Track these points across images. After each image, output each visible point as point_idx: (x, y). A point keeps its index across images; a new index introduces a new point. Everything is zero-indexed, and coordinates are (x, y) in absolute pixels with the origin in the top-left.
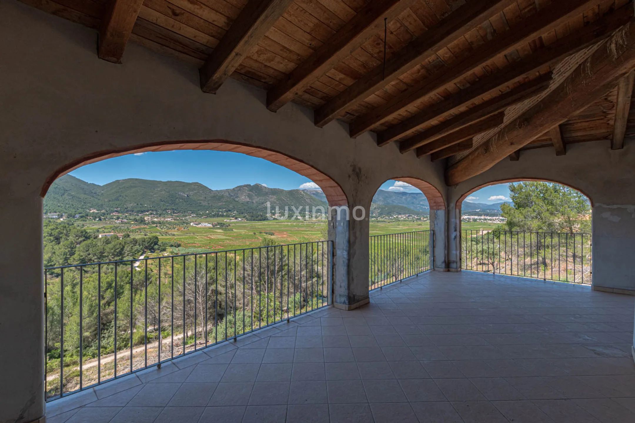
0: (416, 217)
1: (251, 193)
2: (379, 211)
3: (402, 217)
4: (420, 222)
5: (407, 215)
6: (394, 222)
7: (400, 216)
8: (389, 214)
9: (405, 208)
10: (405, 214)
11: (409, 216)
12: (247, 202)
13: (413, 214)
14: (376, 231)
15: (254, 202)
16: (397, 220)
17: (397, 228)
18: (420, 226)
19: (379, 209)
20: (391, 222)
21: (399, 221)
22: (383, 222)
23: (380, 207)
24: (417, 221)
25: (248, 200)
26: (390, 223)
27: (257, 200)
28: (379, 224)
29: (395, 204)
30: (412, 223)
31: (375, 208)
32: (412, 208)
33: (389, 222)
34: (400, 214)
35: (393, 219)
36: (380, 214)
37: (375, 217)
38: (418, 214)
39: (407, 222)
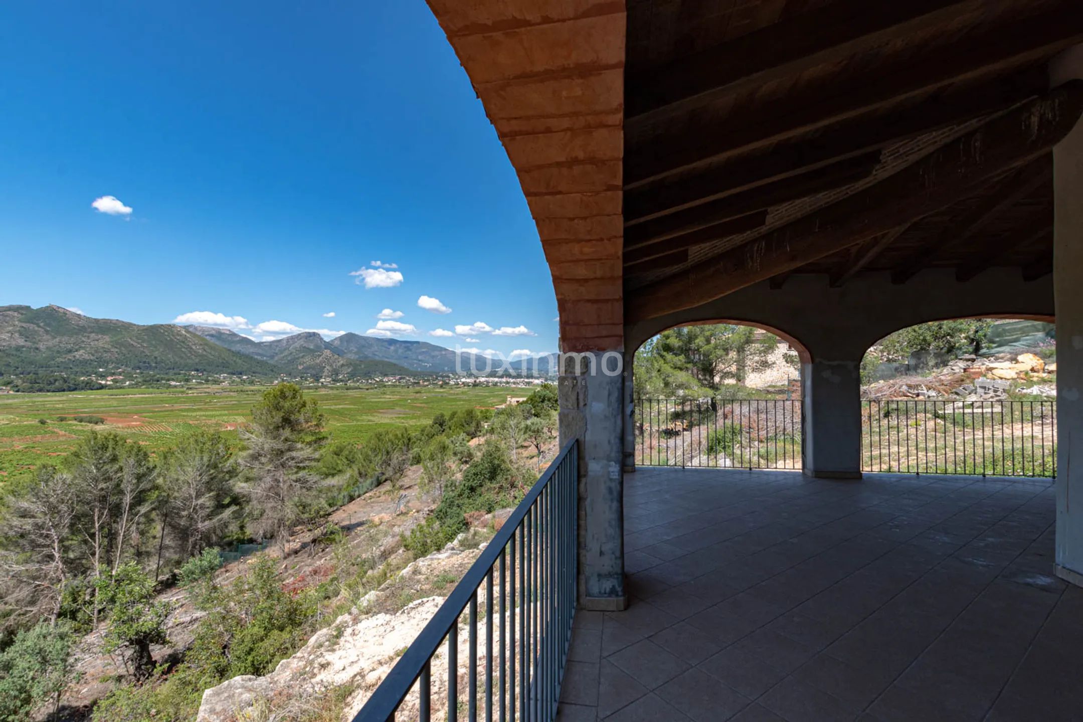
0: (411, 379)
1: (32, 326)
2: (349, 370)
3: (390, 380)
4: (418, 388)
5: (398, 377)
6: (376, 388)
7: (385, 379)
8: (368, 375)
9: (395, 365)
10: (394, 375)
11: (401, 379)
12: (18, 348)
13: (408, 375)
14: (346, 404)
15: (41, 346)
16: (382, 385)
17: (381, 398)
18: (418, 395)
19: (349, 368)
20: (371, 389)
21: (385, 386)
22: (356, 388)
23: (351, 364)
24: (413, 386)
25: (21, 342)
26: (370, 391)
27: (50, 344)
28: (350, 393)
29: (377, 358)
30: (406, 390)
31: (343, 365)
32: (405, 365)
33: (367, 389)
34: (386, 375)
35: (374, 384)
36: (352, 376)
37: (342, 381)
38: (414, 375)
39: (398, 389)
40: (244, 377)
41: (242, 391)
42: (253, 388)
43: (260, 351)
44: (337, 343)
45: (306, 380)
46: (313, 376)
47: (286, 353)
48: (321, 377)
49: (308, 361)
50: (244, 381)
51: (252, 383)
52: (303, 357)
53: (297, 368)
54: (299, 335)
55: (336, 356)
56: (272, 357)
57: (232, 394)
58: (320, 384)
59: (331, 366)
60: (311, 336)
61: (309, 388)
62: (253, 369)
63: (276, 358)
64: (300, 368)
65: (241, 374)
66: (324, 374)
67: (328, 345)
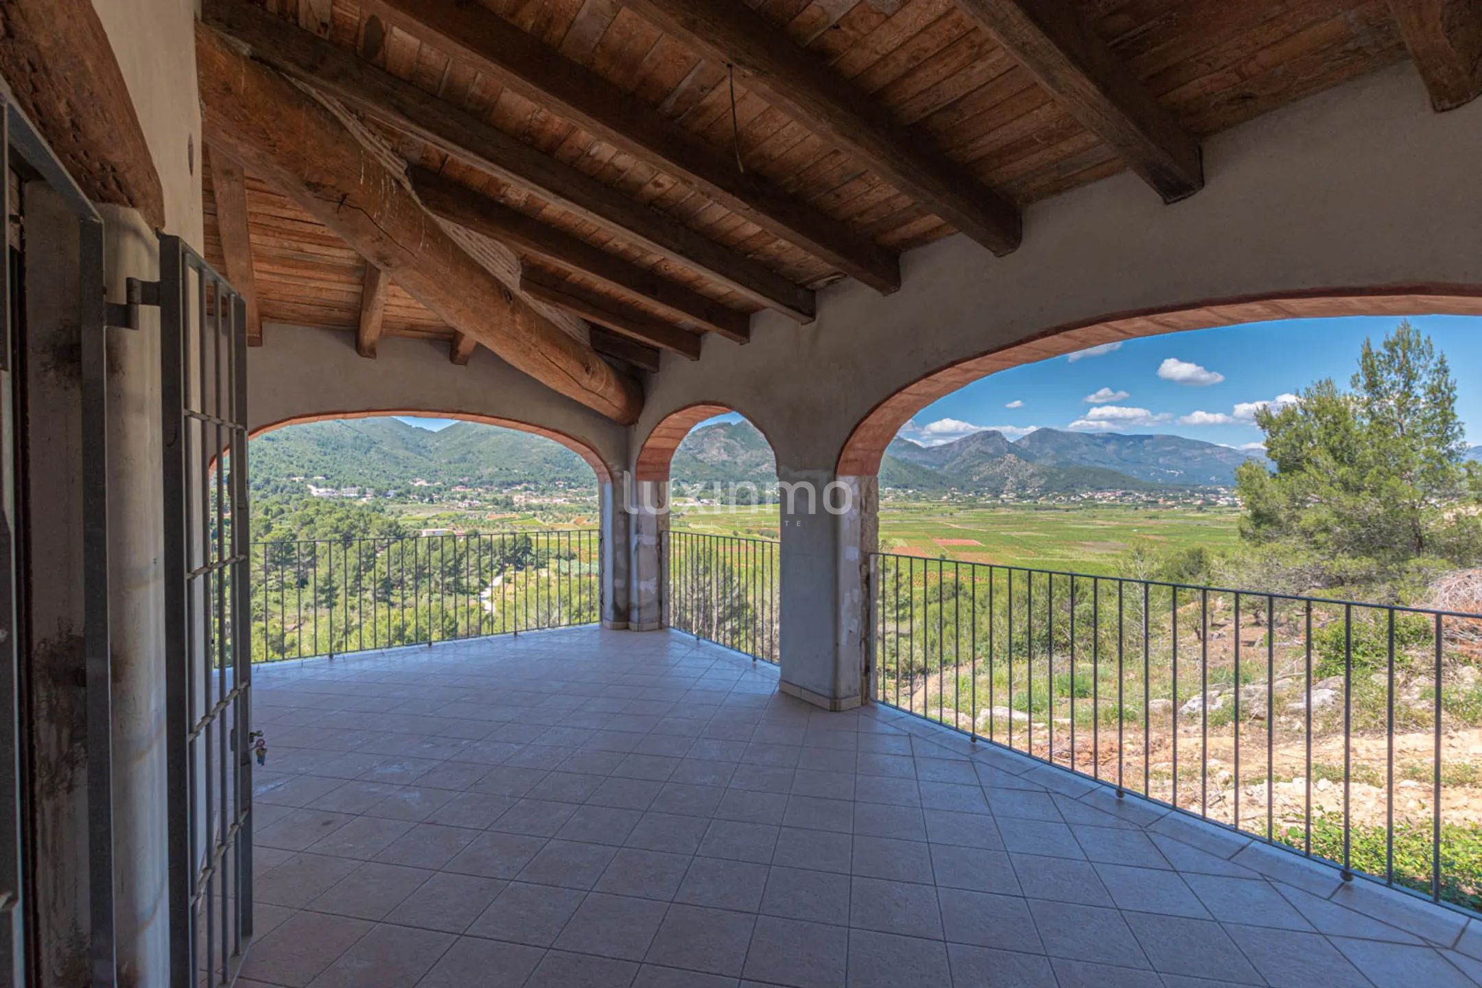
0: (1143, 497)
1: (732, 442)
2: (1042, 482)
3: (1106, 497)
4: (1153, 511)
5: (1119, 493)
6: (1081, 509)
7: (1098, 496)
8: (1069, 489)
9: (1115, 473)
10: (1112, 488)
11: (1124, 495)
12: (724, 463)
13: (1137, 490)
14: (1032, 531)
15: (739, 461)
16: (1092, 504)
17: (1087, 524)
18: (1153, 522)
19: (1041, 478)
20: (1073, 509)
21: (1096, 506)
22: (1050, 509)
23: (1044, 473)
24: (1146, 507)
25: (725, 457)
26: (1070, 512)
27: (744, 458)
28: (1042, 515)
29: (1086, 464)
30: (1131, 512)
31: (1032, 475)
32: (1135, 474)
33: (1067, 510)
34: (1100, 489)
35: (1080, 502)
36: (1045, 490)
37: (1030, 497)
38: (1149, 490)
39: (1118, 511)
40: (910, 491)
41: (905, 508)
42: (918, 505)
43: (929, 459)
44: (1025, 443)
45: (982, 496)
46: (991, 490)
47: (959, 460)
48: (1002, 492)
49: (986, 470)
50: (909, 496)
51: (917, 498)
52: (978, 465)
53: (971, 480)
54: (975, 435)
55: (1023, 463)
56: (942, 466)
57: (895, 511)
58: (1000, 502)
59: (1016, 476)
60: (989, 437)
61: (985, 506)
62: (920, 482)
63: (946, 467)
64: (975, 479)
65: (906, 487)
66: (1007, 488)
67: (1012, 448)
